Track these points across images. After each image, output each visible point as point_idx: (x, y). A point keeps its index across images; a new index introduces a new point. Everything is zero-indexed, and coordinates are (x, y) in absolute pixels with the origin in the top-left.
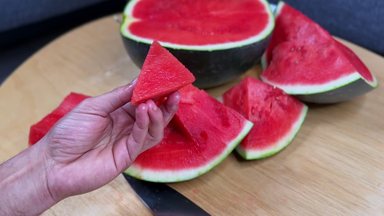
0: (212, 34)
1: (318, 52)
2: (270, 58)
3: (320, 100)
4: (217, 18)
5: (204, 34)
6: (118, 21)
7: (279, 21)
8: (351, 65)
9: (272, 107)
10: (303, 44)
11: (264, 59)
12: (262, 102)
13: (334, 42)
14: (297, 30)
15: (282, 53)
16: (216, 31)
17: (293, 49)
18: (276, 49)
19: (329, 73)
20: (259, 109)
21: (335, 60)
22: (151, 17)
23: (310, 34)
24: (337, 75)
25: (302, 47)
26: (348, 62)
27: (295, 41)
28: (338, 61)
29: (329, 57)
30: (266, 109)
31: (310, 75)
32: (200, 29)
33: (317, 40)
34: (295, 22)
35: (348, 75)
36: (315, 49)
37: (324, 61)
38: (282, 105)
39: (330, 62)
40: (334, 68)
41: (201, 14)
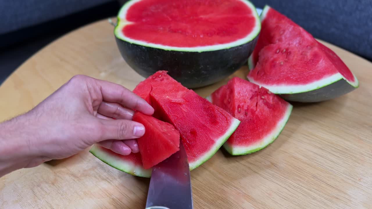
0: (202, 36)
1: (302, 54)
2: (256, 60)
3: (304, 100)
4: (207, 21)
5: (193, 36)
6: (112, 24)
7: (264, 24)
9: (258, 106)
10: (287, 46)
11: (250, 60)
12: (248, 101)
13: (317, 44)
14: (282, 33)
15: (268, 54)
16: (206, 34)
17: (278, 51)
18: (262, 50)
19: (312, 74)
20: (245, 108)
21: (318, 61)
22: (144, 20)
23: (295, 37)
24: (319, 76)
25: (287, 49)
26: (331, 63)
27: (280, 43)
28: (321, 62)
29: (312, 59)
30: (252, 108)
31: (294, 76)
32: (190, 32)
33: (301, 42)
34: (280, 25)
35: (330, 76)
36: (299, 51)
37: (308, 62)
38: (267, 104)
39: (313, 64)
40: (317, 69)
41: (192, 18)
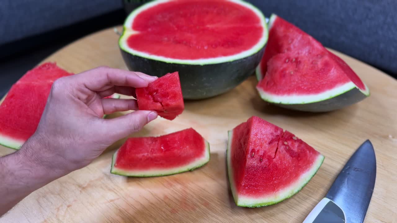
0: (206, 48)
1: (312, 63)
2: (264, 70)
4: (213, 31)
5: (197, 47)
6: (118, 33)
7: (272, 33)
8: (345, 75)
9: (278, 152)
10: (296, 56)
11: (258, 70)
12: (266, 146)
13: (327, 53)
14: (290, 42)
15: (278, 64)
16: (210, 45)
17: (287, 61)
18: (271, 60)
19: (324, 83)
21: (329, 70)
22: (150, 30)
23: (304, 45)
24: (331, 85)
25: (297, 59)
26: (342, 72)
27: (289, 53)
28: (332, 71)
29: (323, 68)
30: (269, 154)
31: (305, 86)
32: (195, 42)
33: (311, 51)
34: (288, 34)
35: (342, 85)
36: (309, 60)
37: (319, 72)
38: (289, 151)
39: (325, 72)
40: (329, 78)
41: (198, 27)
